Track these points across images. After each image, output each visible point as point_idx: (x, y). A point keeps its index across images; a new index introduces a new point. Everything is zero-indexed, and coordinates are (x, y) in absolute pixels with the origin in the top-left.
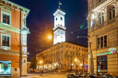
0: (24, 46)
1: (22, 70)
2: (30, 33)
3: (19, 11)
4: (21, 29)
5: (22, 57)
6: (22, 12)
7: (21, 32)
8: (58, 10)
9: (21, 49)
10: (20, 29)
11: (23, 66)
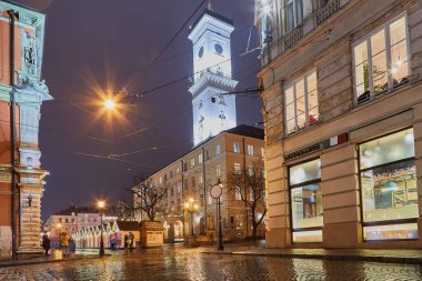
0: (29, 146)
1: (22, 233)
2: (50, 98)
3: (7, 20)
4: (15, 83)
5: (18, 188)
6: (16, 23)
7: (16, 96)
8: (206, 18)
9: (16, 157)
10: (12, 84)
11: (22, 219)
